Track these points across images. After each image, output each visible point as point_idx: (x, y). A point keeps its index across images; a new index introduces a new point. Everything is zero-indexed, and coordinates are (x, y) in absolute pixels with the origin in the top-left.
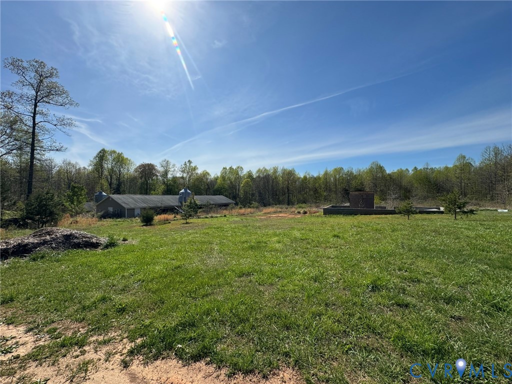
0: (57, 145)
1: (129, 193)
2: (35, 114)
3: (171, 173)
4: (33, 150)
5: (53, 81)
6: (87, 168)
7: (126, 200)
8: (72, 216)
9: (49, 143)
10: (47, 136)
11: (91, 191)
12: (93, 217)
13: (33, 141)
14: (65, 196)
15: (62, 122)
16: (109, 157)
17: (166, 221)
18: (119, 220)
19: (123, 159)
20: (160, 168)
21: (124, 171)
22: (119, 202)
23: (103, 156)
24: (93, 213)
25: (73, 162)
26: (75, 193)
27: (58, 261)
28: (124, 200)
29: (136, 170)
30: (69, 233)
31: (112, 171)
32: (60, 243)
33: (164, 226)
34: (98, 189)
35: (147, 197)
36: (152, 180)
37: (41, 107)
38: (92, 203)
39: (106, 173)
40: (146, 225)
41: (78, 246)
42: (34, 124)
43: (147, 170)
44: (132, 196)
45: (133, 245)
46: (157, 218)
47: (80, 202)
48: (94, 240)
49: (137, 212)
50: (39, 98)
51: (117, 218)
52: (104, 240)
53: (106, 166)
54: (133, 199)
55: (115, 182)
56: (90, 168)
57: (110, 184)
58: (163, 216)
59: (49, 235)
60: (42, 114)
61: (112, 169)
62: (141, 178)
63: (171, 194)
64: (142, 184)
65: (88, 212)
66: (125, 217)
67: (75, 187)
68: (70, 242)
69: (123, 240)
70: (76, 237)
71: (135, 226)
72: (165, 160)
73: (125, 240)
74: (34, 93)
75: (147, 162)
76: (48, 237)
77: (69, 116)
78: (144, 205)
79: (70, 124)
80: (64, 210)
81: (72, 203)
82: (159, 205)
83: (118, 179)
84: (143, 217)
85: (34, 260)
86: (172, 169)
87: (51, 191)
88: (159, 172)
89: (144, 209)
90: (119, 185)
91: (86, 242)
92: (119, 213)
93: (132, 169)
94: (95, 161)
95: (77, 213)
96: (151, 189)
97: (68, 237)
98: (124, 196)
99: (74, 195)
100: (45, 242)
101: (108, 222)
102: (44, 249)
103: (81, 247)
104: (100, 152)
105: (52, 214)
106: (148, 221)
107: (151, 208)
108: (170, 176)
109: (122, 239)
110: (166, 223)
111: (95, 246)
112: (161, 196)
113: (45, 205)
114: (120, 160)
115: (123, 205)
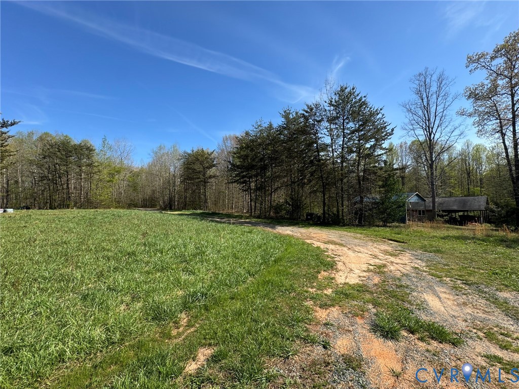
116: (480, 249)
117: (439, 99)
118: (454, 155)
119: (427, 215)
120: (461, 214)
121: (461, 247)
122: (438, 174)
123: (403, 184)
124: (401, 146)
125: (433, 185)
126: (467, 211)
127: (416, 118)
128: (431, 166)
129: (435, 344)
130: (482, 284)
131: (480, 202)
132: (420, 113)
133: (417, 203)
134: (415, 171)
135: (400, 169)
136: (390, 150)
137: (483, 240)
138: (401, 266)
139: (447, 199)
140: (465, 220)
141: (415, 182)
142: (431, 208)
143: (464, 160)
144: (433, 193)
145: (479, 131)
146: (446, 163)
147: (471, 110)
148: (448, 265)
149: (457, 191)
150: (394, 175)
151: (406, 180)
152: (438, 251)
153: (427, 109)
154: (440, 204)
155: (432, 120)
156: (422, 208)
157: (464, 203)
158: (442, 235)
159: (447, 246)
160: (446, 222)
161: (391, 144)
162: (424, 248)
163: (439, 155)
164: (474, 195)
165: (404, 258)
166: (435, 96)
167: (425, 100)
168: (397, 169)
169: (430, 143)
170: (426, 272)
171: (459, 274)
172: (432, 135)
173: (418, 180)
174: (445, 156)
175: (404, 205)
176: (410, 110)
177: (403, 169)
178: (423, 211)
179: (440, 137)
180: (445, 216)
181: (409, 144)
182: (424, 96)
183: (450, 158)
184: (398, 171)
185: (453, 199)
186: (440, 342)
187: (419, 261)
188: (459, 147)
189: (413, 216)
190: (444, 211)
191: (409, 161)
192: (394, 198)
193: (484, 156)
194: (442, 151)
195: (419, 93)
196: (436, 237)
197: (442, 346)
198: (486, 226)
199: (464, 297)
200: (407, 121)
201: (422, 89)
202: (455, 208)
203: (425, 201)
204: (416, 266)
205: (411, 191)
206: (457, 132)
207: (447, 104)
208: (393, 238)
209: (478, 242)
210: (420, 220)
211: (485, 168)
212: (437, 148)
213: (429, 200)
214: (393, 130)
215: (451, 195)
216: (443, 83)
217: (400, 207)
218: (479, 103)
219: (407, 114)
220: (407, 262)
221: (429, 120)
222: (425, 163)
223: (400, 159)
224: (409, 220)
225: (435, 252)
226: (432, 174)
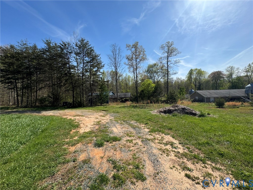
0: (175, 72)
1: (206, 89)
2: (168, 62)
3: (236, 74)
4: (168, 76)
5: (172, 47)
6: (185, 79)
8: (181, 100)
9: (172, 72)
10: (171, 69)
11: (187, 89)
12: (189, 101)
13: (167, 73)
14: (177, 92)
15: (176, 62)
16: (195, 73)
17: (234, 106)
18: (201, 103)
19: (201, 72)
20: (226, 73)
21: (202, 78)
22: (201, 94)
23: (191, 72)
24: (189, 99)
25: (180, 78)
26: (181, 91)
27: (181, 118)
28: (204, 93)
29: (209, 77)
30: (183, 107)
31: (196, 79)
32: (181, 111)
33: (234, 109)
34: (190, 89)
35: (218, 91)
36: (220, 80)
37: (169, 59)
38: (188, 95)
39: (193, 80)
40: (219, 108)
41: (187, 113)
42: (168, 66)
43: (217, 76)
44: (208, 91)
45: (215, 118)
46: (227, 104)
47: (183, 95)
48: (194, 112)
49: (212, 99)
50: (168, 56)
51: (201, 102)
52: (198, 113)
53: (193, 77)
54: (209, 92)
55: (197, 84)
56: (186, 79)
57: (195, 86)
58: (231, 103)
59: (177, 107)
60: (170, 61)
61: (196, 78)
62: (213, 80)
63: (236, 89)
64: (213, 84)
65: (187, 99)
66: (205, 102)
67: (181, 88)
68: (184, 111)
69: (208, 114)
70: (186, 110)
71: (212, 107)
72: (230, 66)
73: (209, 114)
74: (167, 54)
76: (177, 108)
77: (177, 59)
78: (217, 96)
79: (179, 62)
80: (178, 98)
81: (180, 95)
82: (228, 96)
83: (199, 83)
84: (217, 103)
85: (174, 116)
86: (237, 72)
87: (174, 90)
88: (225, 75)
89: (218, 98)
90: (200, 85)
91: (191, 112)
92: (201, 100)
93: (207, 76)
94: (188, 76)
95: (182, 99)
96: (220, 86)
97: (184, 109)
98: (204, 91)
99: (181, 92)
100: (176, 110)
101: (196, 104)
102: (176, 113)
103: (189, 114)
104: (190, 71)
105: (175, 99)
106: (220, 105)
107: (222, 98)
108: (234, 76)
109: (207, 113)
110: (235, 108)
111: (195, 115)
112: (228, 90)
113: (172, 95)
114: (200, 73)
115: (203, 95)
116: (128, 110)
117: (119, 57)
118: (123, 78)
119: (115, 100)
120: (125, 99)
121: (124, 110)
122: (119, 84)
123: (108, 88)
124: (107, 72)
125: (117, 88)
126: (126, 98)
127: (112, 62)
128: (116, 82)
129: (114, 142)
130: (128, 120)
131: (129, 95)
132: (113, 60)
133: (112, 95)
134: (112, 83)
135: (107, 82)
136: (103, 73)
137: (129, 107)
138: (106, 120)
139: (121, 94)
140: (126, 101)
141: (112, 87)
142: (116, 97)
143: (126, 80)
144: (117, 91)
145: (129, 71)
146: (121, 81)
147: (127, 63)
148: (120, 117)
149: (124, 91)
150: (105, 84)
151: (109, 86)
152: (118, 112)
153: (115, 59)
154: (119, 95)
155: (117, 64)
156: (114, 97)
157: (125, 95)
158: (119, 107)
159: (120, 110)
160: (121, 102)
161: (104, 71)
162: (114, 112)
163: (119, 77)
164: (128, 92)
165: (107, 117)
166: (118, 55)
167: (115, 56)
168: (105, 82)
169: (116, 73)
170: (113, 120)
171: (123, 119)
172: (117, 70)
173: (113, 86)
174: (121, 78)
175: (108, 96)
176: (110, 58)
177: (108, 81)
178: (114, 98)
179: (119, 71)
180: (121, 100)
181: (110, 72)
182: (115, 54)
183: (122, 79)
184: (106, 82)
185: (122, 93)
186: (116, 141)
187: (112, 117)
188: (124, 75)
189: (111, 100)
190: (120, 98)
191: (110, 79)
192: (104, 93)
193: (130, 79)
194: (120, 76)
195: (113, 52)
196: (117, 107)
197: (116, 142)
198: (130, 102)
199: (123, 125)
200: (109, 62)
201: (114, 51)
202: (123, 97)
203: (115, 94)
204: (111, 119)
205: (111, 91)
206: (124, 70)
207: (121, 59)
208: (104, 110)
209: (128, 108)
210: (113, 102)
211: (131, 83)
212: (118, 75)
213: (116, 94)
214: (104, 65)
215: (122, 92)
216: (120, 51)
217: (107, 97)
218: (129, 61)
219: (109, 59)
220: (108, 118)
221: (116, 64)
222: (115, 80)
223: (107, 77)
224: (110, 102)
225: (117, 113)
226: (117, 84)
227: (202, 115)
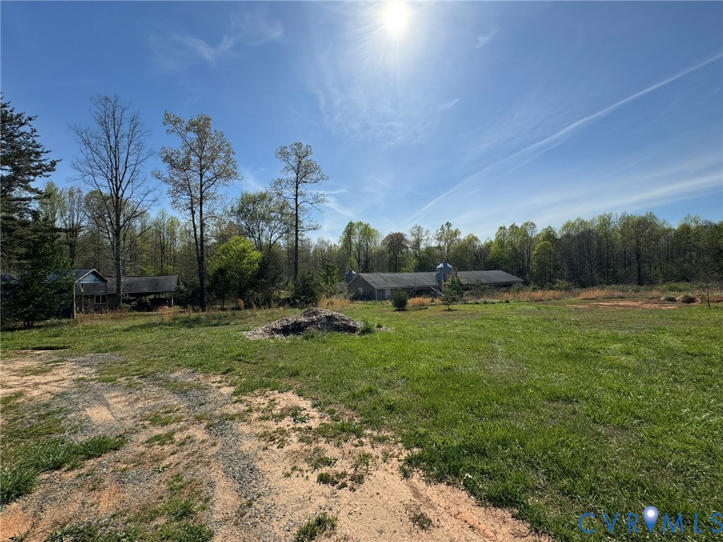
0: (313, 223)
1: (378, 271)
2: (297, 196)
3: (424, 242)
4: (297, 231)
5: (309, 159)
6: (337, 245)
7: (376, 279)
8: (327, 297)
9: (308, 223)
10: (306, 216)
11: (342, 272)
12: (346, 298)
13: (294, 225)
14: (320, 276)
15: (317, 200)
16: (357, 231)
17: (422, 307)
18: (369, 302)
19: (369, 229)
20: (410, 238)
21: (371, 245)
22: (369, 281)
23: (351, 230)
24: (345, 294)
25: (326, 240)
26: (329, 273)
27: (324, 342)
28: (374, 280)
29: (383, 243)
30: (330, 314)
31: (359, 246)
32: (324, 324)
33: (420, 312)
34: (348, 267)
35: (397, 275)
36: (402, 253)
37: (302, 188)
38: (343, 283)
39: (354, 248)
40: (399, 310)
41: (338, 329)
42: (297, 206)
43: (396, 241)
44: (382, 274)
45: (389, 333)
46: (411, 302)
47: (333, 282)
48: (351, 324)
49: (388, 293)
50: (299, 180)
51: (368, 300)
52: (360, 325)
53: (353, 240)
54: (382, 277)
55: (363, 258)
56: (340, 244)
57: (359, 261)
58: (417, 300)
59: (315, 315)
60: (302, 194)
61: (360, 244)
62: (389, 252)
63: (424, 271)
64: (391, 259)
65: (340, 292)
66: (375, 299)
67: (328, 266)
68: (334, 325)
69: (377, 327)
70: (336, 320)
71: (386, 311)
72: (416, 226)
73: (379, 326)
74: (295, 175)
75: (395, 231)
76: (314, 317)
77: (320, 192)
78: (395, 285)
79: (323, 201)
80: (322, 291)
81: (327, 283)
82: (412, 285)
83: (366, 256)
84: (395, 300)
85: (307, 338)
86: (426, 238)
87: (311, 272)
88: (409, 242)
89: (396, 289)
90: (367, 262)
91: (345, 325)
92: (368, 295)
93: (379, 241)
94: (344, 236)
95: (332, 294)
96: (401, 265)
97: (330, 318)
98: (374, 274)
99: (328, 275)
100: (313, 323)
101: (359, 304)
102: (312, 329)
103: (341, 330)
104: (348, 226)
105: (313, 294)
106: (400, 305)
107: (403, 289)
108: (422, 246)
109: (376, 325)
110: (422, 309)
111: (352, 330)
112: (414, 274)
113: (308, 285)
114: (367, 233)
115: (373, 285)
116: (164, 334)
117: (132, 147)
118: (148, 224)
119: (107, 301)
120: (152, 297)
121: (146, 336)
122: (127, 243)
123: (72, 256)
124: (71, 194)
125: (118, 259)
126: (159, 293)
127: (98, 159)
128: (117, 234)
129: (90, 462)
130: (159, 371)
131: (171, 283)
132: (104, 154)
133: (95, 285)
134: (94, 237)
135: (65, 231)
136: (48, 196)
137: (170, 325)
138: (55, 384)
139: (136, 279)
140: (158, 303)
141: (93, 254)
142: (115, 292)
143: (158, 233)
144: (118, 271)
145: (174, 202)
146: (138, 232)
147: (167, 176)
148: (125, 362)
149: (150, 270)
150: (54, 239)
151: (78, 249)
152: (117, 348)
153: (114, 151)
154: (128, 285)
155: (121, 170)
156: (101, 292)
157: (156, 284)
158: (126, 327)
159: (129, 338)
160: (134, 309)
161: (51, 185)
162: (97, 349)
163: (129, 219)
164: (167, 275)
165: (61, 372)
166: (126, 140)
167: (113, 139)
168: (60, 230)
169: (117, 202)
170: (94, 380)
171: (138, 368)
172: (120, 192)
173: (98, 251)
174: (137, 223)
175: (70, 288)
176: (88, 144)
177: (73, 230)
178: (103, 297)
179: (131, 195)
180: (133, 300)
181: (84, 194)
182: (112, 133)
183: (143, 226)
184: (63, 234)
185: (143, 279)
186: (100, 456)
187: (87, 368)
188: (153, 215)
189: (86, 305)
190: (131, 295)
191: (84, 221)
192: (50, 277)
193: (178, 231)
194: (134, 215)
195: (103, 123)
196: (117, 330)
198: (176, 308)
199: (138, 392)
200: (82, 157)
201: (110, 121)
202: (145, 290)
203: (106, 281)
204: (81, 376)
205: (86, 266)
206: (150, 197)
207: (141, 157)
208: (48, 345)
209: (164, 327)
210: (98, 310)
211: (179, 245)
212: (127, 210)
213: (111, 281)
214: (53, 164)
215: (143, 274)
216: (138, 128)
217: (62, 291)
218: (175, 171)
219: (83, 147)
220: (65, 376)
221: (117, 169)
222: (109, 228)
223: (68, 213)
224: (78, 312)
225: (111, 350)
226: (118, 244)
227: (367, 331)
